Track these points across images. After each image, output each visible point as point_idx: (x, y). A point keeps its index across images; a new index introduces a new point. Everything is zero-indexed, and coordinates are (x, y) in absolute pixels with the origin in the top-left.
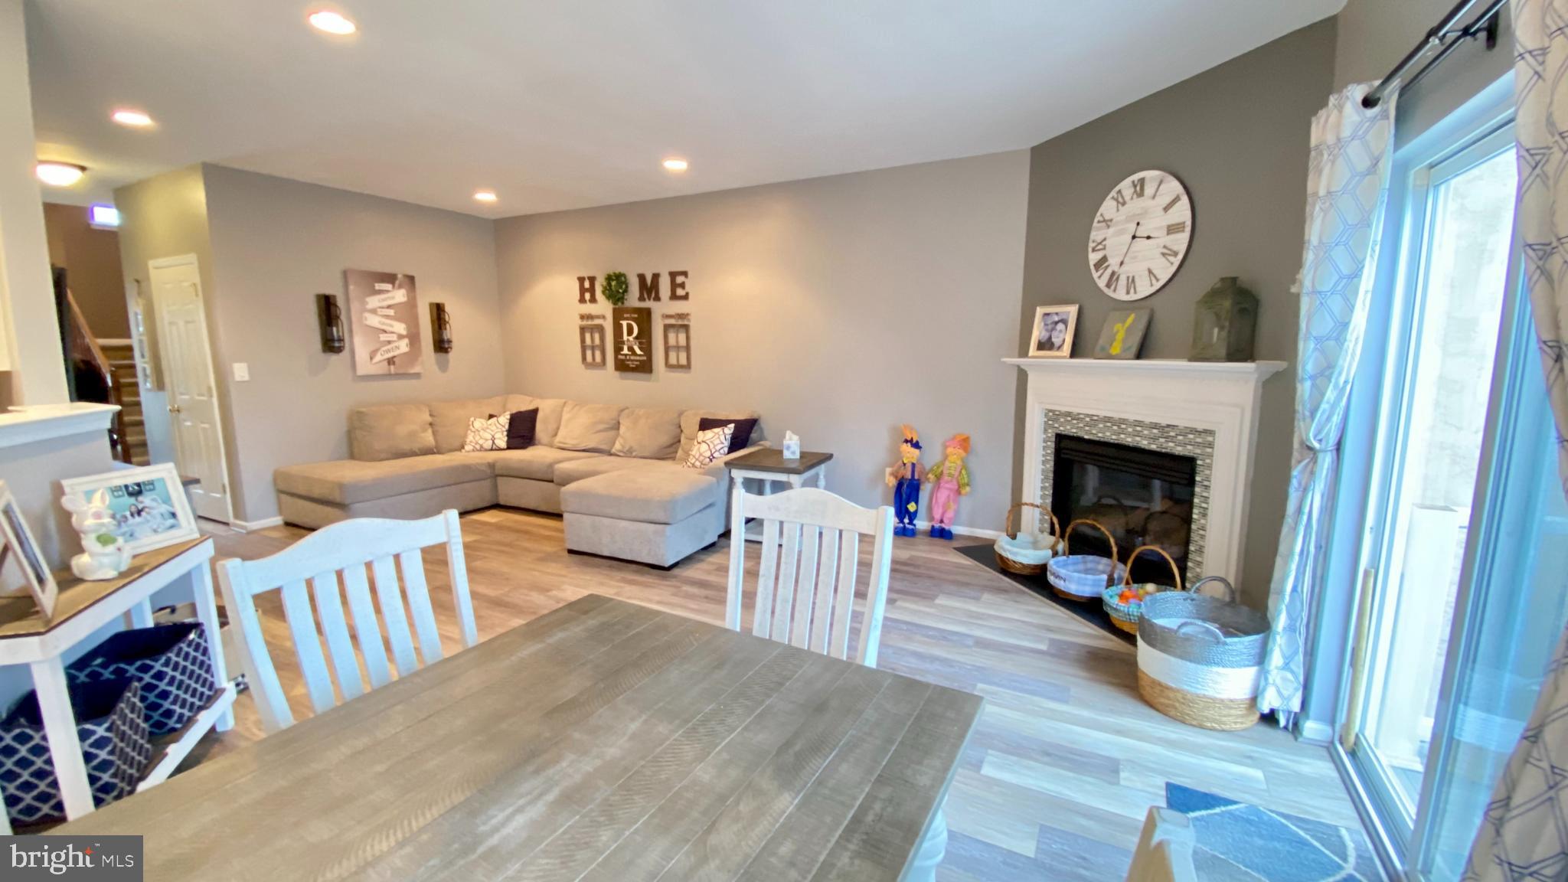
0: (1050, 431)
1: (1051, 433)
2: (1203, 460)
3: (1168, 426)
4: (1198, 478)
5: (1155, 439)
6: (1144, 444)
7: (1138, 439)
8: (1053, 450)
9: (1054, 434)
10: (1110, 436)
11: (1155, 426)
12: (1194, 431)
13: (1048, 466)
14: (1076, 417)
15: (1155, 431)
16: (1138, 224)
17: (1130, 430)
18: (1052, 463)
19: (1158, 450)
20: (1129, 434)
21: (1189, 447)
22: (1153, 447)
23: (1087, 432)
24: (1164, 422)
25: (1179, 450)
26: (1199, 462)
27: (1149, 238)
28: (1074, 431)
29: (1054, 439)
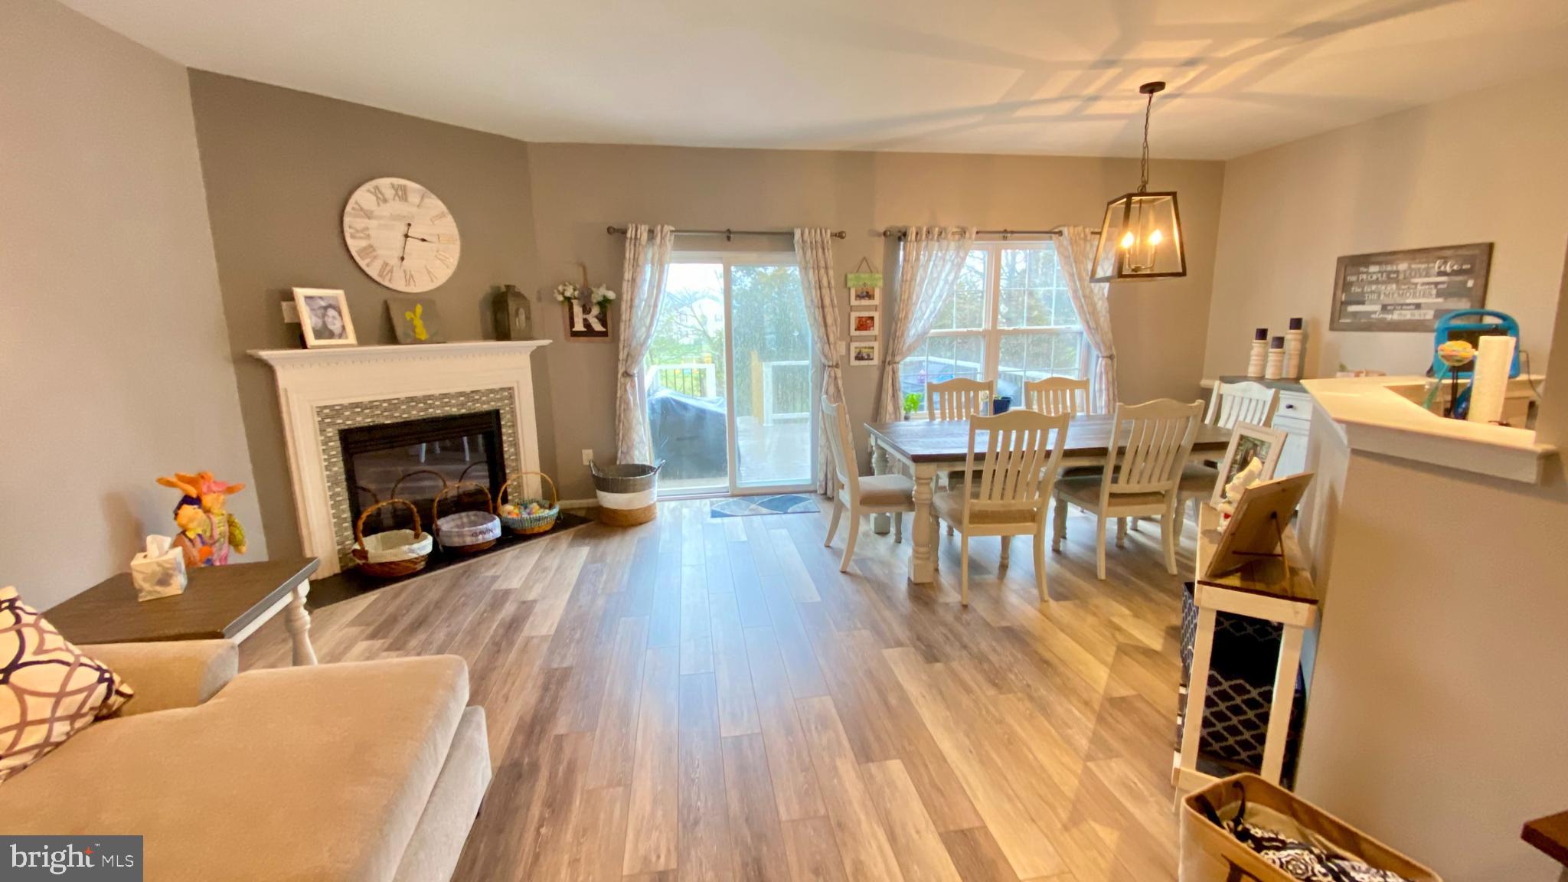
0: (330, 430)
1: (331, 432)
2: (504, 409)
3: (473, 392)
4: (503, 423)
5: (463, 405)
6: (454, 411)
7: (447, 409)
8: (340, 449)
9: (337, 432)
10: (415, 414)
11: (461, 394)
12: (492, 391)
13: (335, 469)
14: (371, 405)
15: (462, 398)
16: (409, 225)
17: (437, 403)
18: (341, 464)
19: (468, 412)
20: (438, 407)
21: (493, 403)
22: (463, 411)
23: (387, 417)
24: (468, 390)
25: (486, 407)
26: (501, 412)
27: (424, 240)
28: (369, 420)
29: (337, 438)
